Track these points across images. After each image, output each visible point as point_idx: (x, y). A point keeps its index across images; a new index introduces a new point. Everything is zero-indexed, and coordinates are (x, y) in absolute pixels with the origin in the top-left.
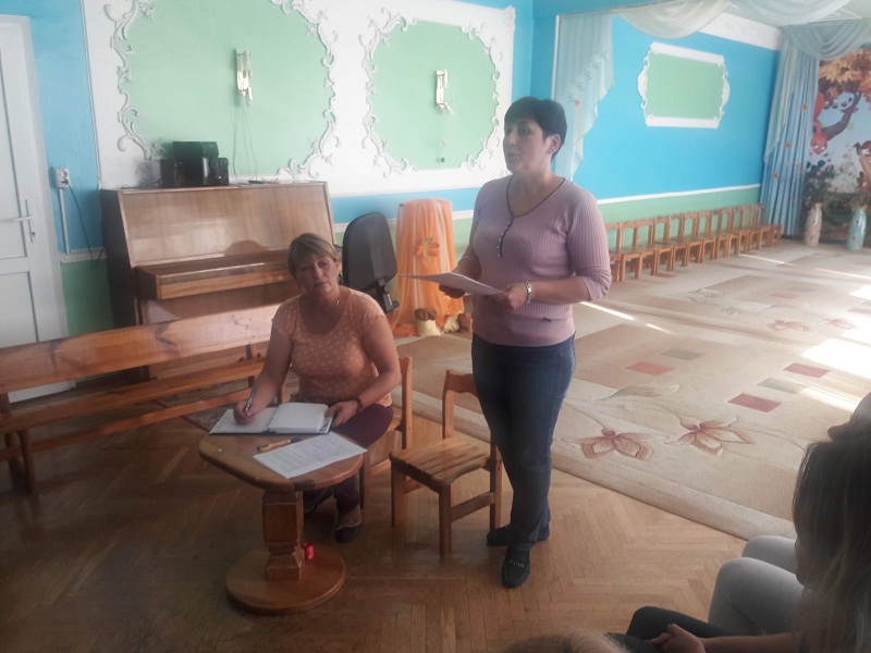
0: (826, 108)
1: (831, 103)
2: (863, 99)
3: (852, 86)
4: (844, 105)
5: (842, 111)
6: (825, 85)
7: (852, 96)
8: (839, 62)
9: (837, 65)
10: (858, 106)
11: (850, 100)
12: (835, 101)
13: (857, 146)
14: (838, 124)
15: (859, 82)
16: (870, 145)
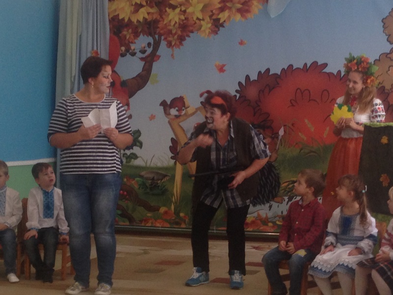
0: (123, 55)
1: (128, 50)
2: (163, 44)
3: (150, 27)
4: (143, 52)
5: (142, 59)
6: (118, 26)
7: (150, 40)
10: (158, 53)
11: (149, 44)
12: (133, 47)
13: (164, 104)
14: (139, 75)
15: (155, 22)
16: (179, 103)
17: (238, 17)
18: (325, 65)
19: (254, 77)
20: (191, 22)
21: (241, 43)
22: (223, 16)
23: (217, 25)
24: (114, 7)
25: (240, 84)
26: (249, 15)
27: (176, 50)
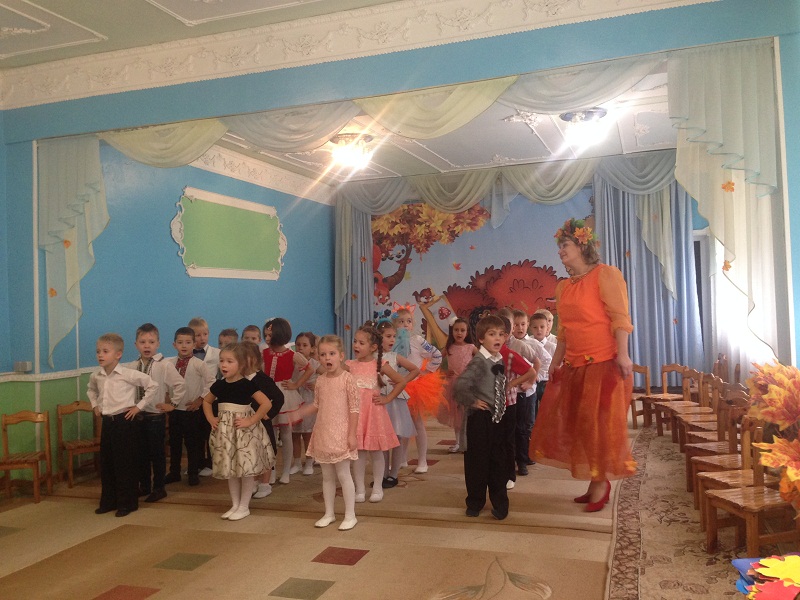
0: (384, 260)
1: (387, 255)
2: (414, 250)
3: (403, 238)
4: (399, 256)
5: (398, 262)
6: (379, 238)
7: (404, 247)
8: (387, 216)
9: (387, 219)
10: (410, 257)
11: (403, 251)
12: (391, 253)
13: (415, 294)
14: (396, 274)
15: (408, 234)
16: (427, 293)
17: (469, 229)
18: (535, 262)
19: (482, 272)
20: (434, 234)
21: (472, 248)
22: (458, 229)
23: (453, 235)
24: (376, 225)
25: (472, 277)
26: (476, 228)
27: (424, 255)
